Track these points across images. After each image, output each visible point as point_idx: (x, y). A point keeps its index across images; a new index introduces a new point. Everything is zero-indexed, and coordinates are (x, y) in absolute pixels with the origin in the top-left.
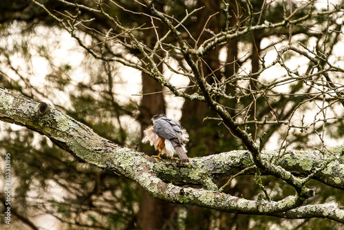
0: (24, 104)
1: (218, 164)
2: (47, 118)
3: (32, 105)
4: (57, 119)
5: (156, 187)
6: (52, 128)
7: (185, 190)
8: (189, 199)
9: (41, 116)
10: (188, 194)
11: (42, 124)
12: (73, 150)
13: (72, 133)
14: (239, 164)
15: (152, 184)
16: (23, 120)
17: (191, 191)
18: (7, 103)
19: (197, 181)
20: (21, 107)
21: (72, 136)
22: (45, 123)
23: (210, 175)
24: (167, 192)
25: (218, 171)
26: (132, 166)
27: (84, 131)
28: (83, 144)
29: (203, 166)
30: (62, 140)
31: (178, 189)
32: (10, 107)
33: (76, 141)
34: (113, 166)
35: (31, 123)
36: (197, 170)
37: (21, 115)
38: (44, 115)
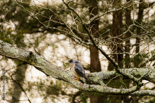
0: (23, 53)
1: (105, 75)
2: (33, 58)
3: (26, 53)
4: (37, 58)
5: (79, 85)
6: (35, 62)
7: (91, 86)
8: (93, 90)
9: (30, 57)
10: (92, 87)
11: (30, 61)
12: (44, 71)
13: (43, 64)
14: (114, 74)
15: (77, 84)
16: (23, 59)
17: (93, 86)
18: (16, 52)
19: (96, 82)
20: (21, 54)
21: (43, 65)
22: (32, 60)
23: (102, 79)
24: (84, 87)
25: (105, 78)
26: (69, 77)
27: (48, 63)
28: (48, 68)
29: (99, 76)
30: (39, 67)
31: (88, 85)
32: (17, 54)
33: (45, 67)
34: (61, 77)
35: (26, 60)
36: (96, 78)
37: (22, 57)
38: (31, 57)
